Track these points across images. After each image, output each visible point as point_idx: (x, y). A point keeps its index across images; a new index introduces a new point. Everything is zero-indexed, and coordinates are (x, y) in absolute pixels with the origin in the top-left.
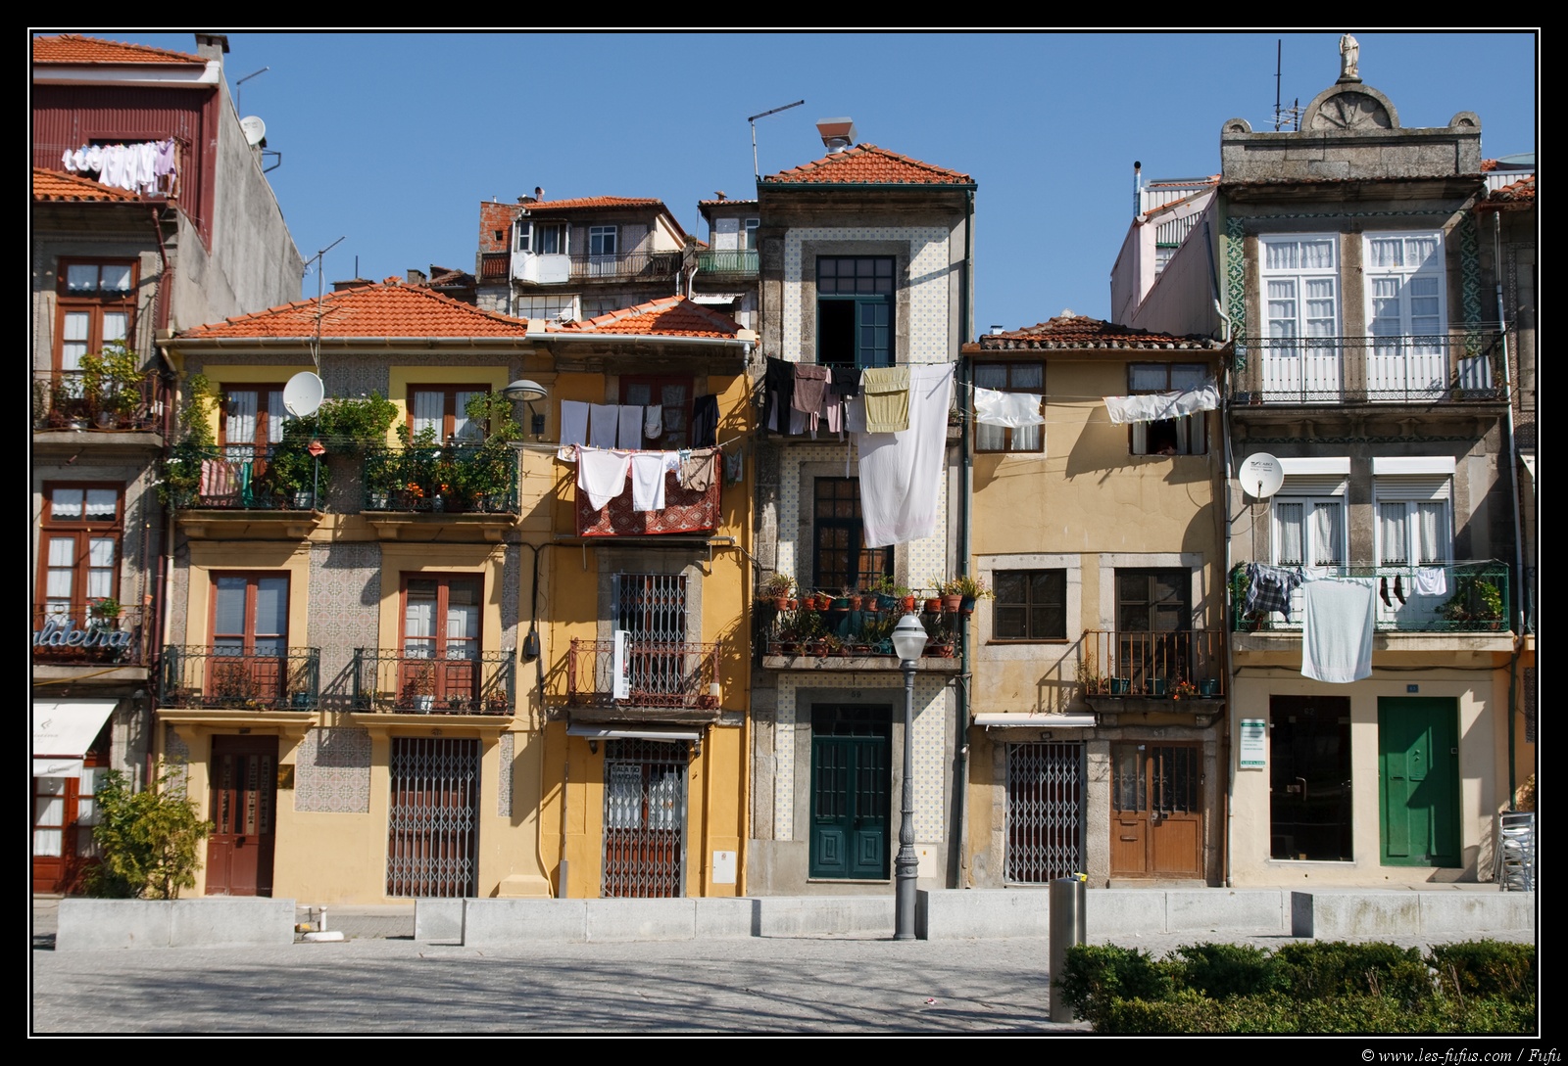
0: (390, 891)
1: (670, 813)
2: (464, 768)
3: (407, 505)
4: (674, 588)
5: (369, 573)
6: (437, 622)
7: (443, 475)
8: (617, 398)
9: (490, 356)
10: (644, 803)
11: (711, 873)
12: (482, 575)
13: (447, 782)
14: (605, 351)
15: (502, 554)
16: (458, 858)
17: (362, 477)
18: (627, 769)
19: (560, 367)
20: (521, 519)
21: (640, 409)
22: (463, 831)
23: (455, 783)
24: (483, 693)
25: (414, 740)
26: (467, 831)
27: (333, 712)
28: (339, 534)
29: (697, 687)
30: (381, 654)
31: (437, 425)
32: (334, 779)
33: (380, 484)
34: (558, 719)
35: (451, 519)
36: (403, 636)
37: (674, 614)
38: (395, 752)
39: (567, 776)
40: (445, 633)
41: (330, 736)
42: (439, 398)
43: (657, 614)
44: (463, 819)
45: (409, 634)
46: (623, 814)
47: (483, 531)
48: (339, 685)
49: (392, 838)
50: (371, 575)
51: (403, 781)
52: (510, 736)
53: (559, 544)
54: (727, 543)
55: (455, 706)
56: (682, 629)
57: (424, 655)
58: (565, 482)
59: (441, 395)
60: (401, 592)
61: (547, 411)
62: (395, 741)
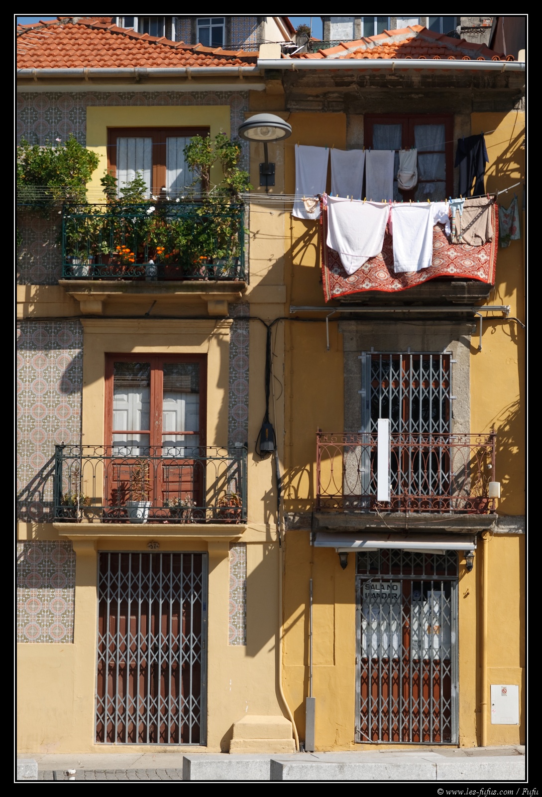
0: (100, 737)
1: (436, 639)
2: (187, 588)
3: (114, 272)
4: (436, 368)
5: (68, 355)
6: (150, 414)
7: (157, 235)
8: (361, 141)
9: (207, 93)
10: (404, 627)
11: (490, 711)
12: (203, 357)
13: (166, 605)
14: (348, 84)
15: (228, 331)
16: (181, 696)
17: (59, 239)
18: (382, 587)
19: (293, 105)
20: (250, 289)
21: (391, 154)
22: (187, 664)
23: (176, 605)
24: (208, 498)
25: (125, 555)
26: (192, 664)
27: (28, 522)
28: (31, 309)
29: (467, 488)
30: (86, 452)
31: (146, 176)
32: (31, 603)
33: (82, 248)
34: (299, 528)
35: (168, 288)
36: (109, 431)
37: (436, 400)
38: (103, 569)
39: (311, 596)
40: (160, 427)
41: (25, 551)
42: (145, 146)
43: (416, 400)
44: (187, 649)
45: (116, 427)
46: (379, 640)
47: (205, 304)
48: (36, 490)
49: (101, 672)
50: (70, 359)
51: (114, 604)
52: (242, 549)
53: (296, 318)
54: (499, 314)
55: (176, 514)
56: (446, 418)
57: (136, 452)
58: (302, 244)
59: (148, 142)
60: (107, 378)
61: (277, 158)
62: (103, 557)
